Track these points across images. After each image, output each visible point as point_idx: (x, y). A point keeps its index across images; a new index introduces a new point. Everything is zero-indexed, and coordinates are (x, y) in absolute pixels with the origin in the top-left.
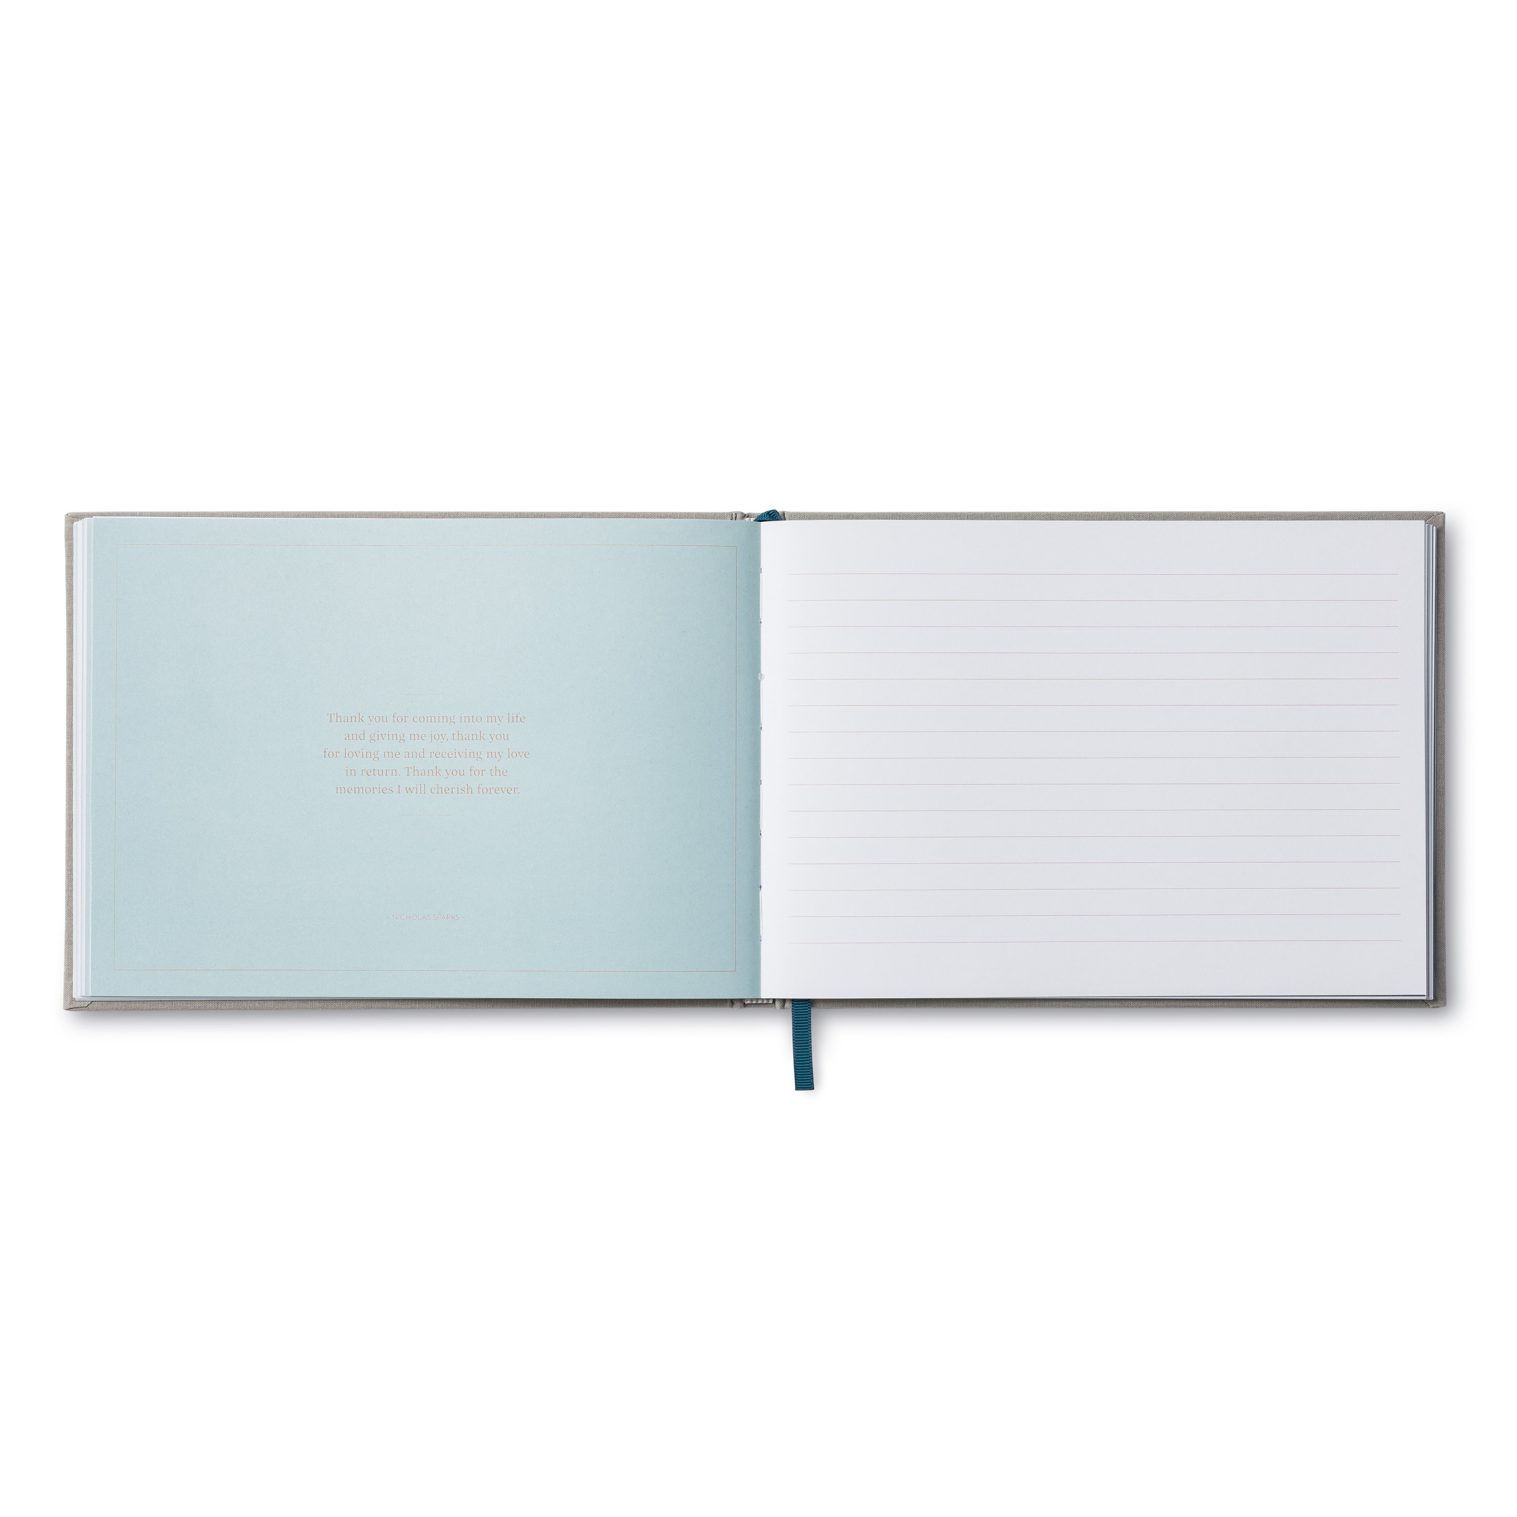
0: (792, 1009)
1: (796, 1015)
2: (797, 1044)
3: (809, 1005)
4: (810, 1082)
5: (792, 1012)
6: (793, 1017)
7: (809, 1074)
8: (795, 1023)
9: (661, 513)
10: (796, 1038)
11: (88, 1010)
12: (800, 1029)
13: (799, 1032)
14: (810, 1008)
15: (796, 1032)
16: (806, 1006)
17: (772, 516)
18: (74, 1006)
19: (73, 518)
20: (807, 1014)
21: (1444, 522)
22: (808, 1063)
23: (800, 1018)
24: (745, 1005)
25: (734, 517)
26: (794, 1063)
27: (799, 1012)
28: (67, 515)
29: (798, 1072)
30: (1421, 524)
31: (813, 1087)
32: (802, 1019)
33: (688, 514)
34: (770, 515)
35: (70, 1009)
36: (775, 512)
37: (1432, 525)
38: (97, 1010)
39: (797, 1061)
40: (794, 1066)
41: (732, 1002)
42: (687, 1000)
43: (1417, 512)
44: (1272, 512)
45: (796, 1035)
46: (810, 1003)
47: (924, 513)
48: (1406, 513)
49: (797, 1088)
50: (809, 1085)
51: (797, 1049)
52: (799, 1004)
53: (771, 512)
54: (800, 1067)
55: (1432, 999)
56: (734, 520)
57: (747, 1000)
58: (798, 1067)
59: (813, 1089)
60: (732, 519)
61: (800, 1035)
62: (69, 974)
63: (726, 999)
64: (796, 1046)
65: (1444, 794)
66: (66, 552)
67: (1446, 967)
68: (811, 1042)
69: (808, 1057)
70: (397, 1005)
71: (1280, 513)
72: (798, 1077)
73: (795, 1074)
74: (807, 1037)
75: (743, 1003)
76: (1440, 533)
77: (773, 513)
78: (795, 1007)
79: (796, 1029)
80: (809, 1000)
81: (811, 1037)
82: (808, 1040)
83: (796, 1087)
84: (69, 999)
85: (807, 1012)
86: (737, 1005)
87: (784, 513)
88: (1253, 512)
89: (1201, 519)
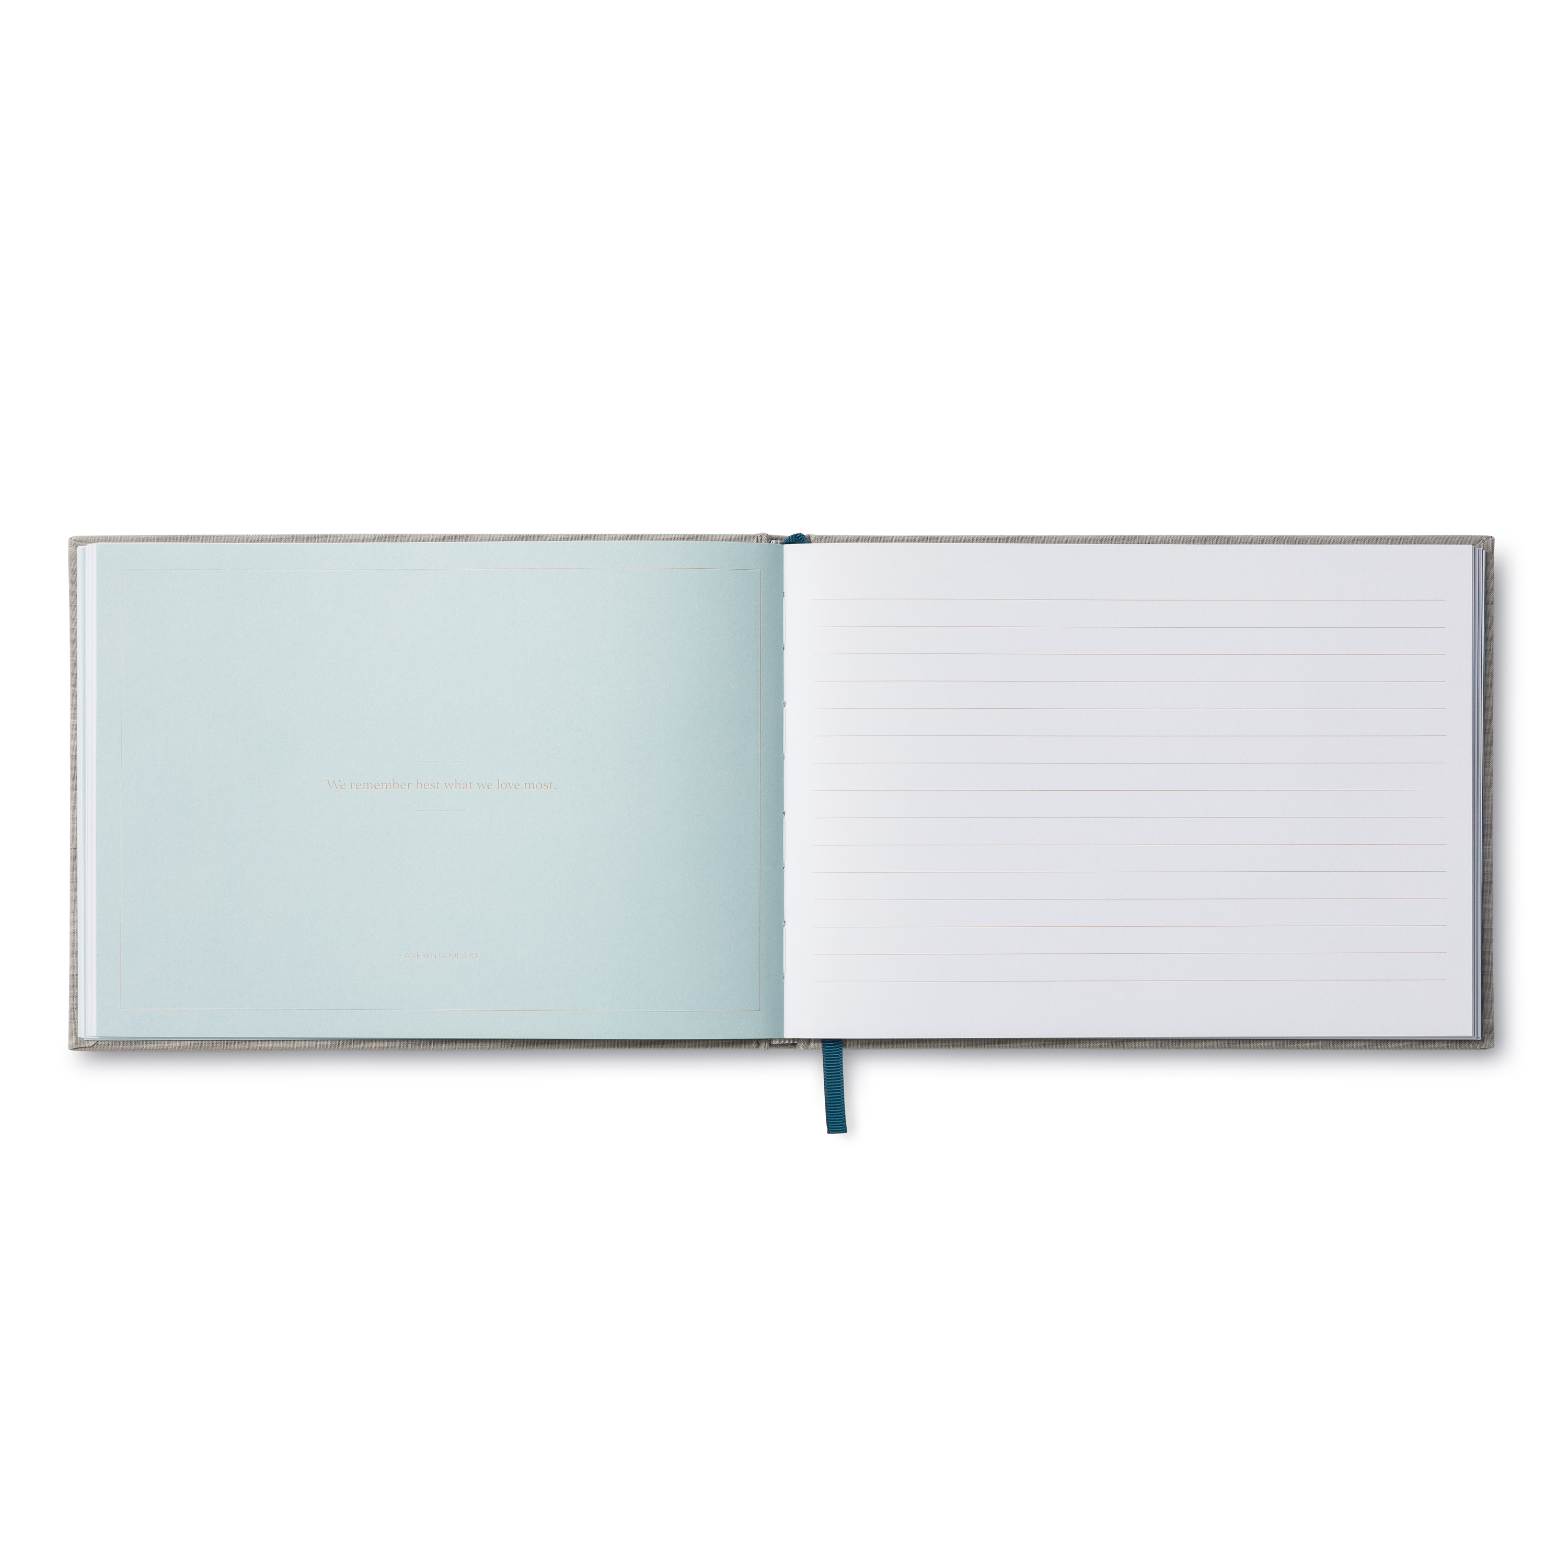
0: (823, 1050)
1: (826, 1056)
2: (828, 1086)
3: (841, 1046)
4: (843, 1125)
5: (823, 1053)
6: (823, 1059)
7: (841, 1117)
8: (826, 1065)
9: (684, 535)
10: (828, 1080)
11: (94, 1050)
12: (832, 1071)
13: (830, 1074)
14: (841, 1049)
15: (827, 1074)
16: (838, 1047)
17: (798, 539)
18: (78, 1045)
19: (77, 542)
20: (838, 1056)
21: (1493, 547)
22: (840, 1106)
23: (832, 1059)
24: (771, 1045)
25: (759, 539)
26: (826, 1106)
27: (830, 1054)
28: (71, 539)
29: (829, 1115)
30: (1469, 548)
31: (846, 1130)
32: (833, 1060)
33: (712, 536)
34: (798, 538)
35: (75, 1049)
36: (801, 535)
37: (1482, 549)
38: (103, 1050)
39: (829, 1104)
40: (826, 1109)
41: (758, 1042)
42: (711, 1040)
43: (1466, 536)
44: (1315, 536)
45: (827, 1077)
46: (840, 1043)
47: (955, 536)
48: (1454, 537)
49: (829, 1132)
50: (842, 1128)
51: (829, 1092)
52: (830, 1045)
53: (798, 536)
54: (832, 1109)
55: (1480, 1039)
56: (759, 543)
57: (775, 1039)
58: (829, 1109)
59: (846, 1132)
60: (758, 542)
61: (832, 1077)
62: (74, 1013)
63: (752, 1040)
64: (828, 1089)
65: (1491, 828)
66: (70, 577)
67: (1494, 1008)
68: (843, 1084)
69: (840, 1100)
70: (411, 1045)
71: (1323, 536)
72: (830, 1120)
73: (827, 1117)
74: (839, 1079)
75: (769, 1042)
76: (1489, 556)
77: (800, 536)
78: (826, 1048)
79: (827, 1071)
80: (840, 1040)
81: (843, 1078)
82: (839, 1082)
83: (828, 1130)
84: (74, 1039)
85: (838, 1053)
86: (764, 1045)
87: (809, 536)
88: (1296, 536)
89: (1242, 543)
